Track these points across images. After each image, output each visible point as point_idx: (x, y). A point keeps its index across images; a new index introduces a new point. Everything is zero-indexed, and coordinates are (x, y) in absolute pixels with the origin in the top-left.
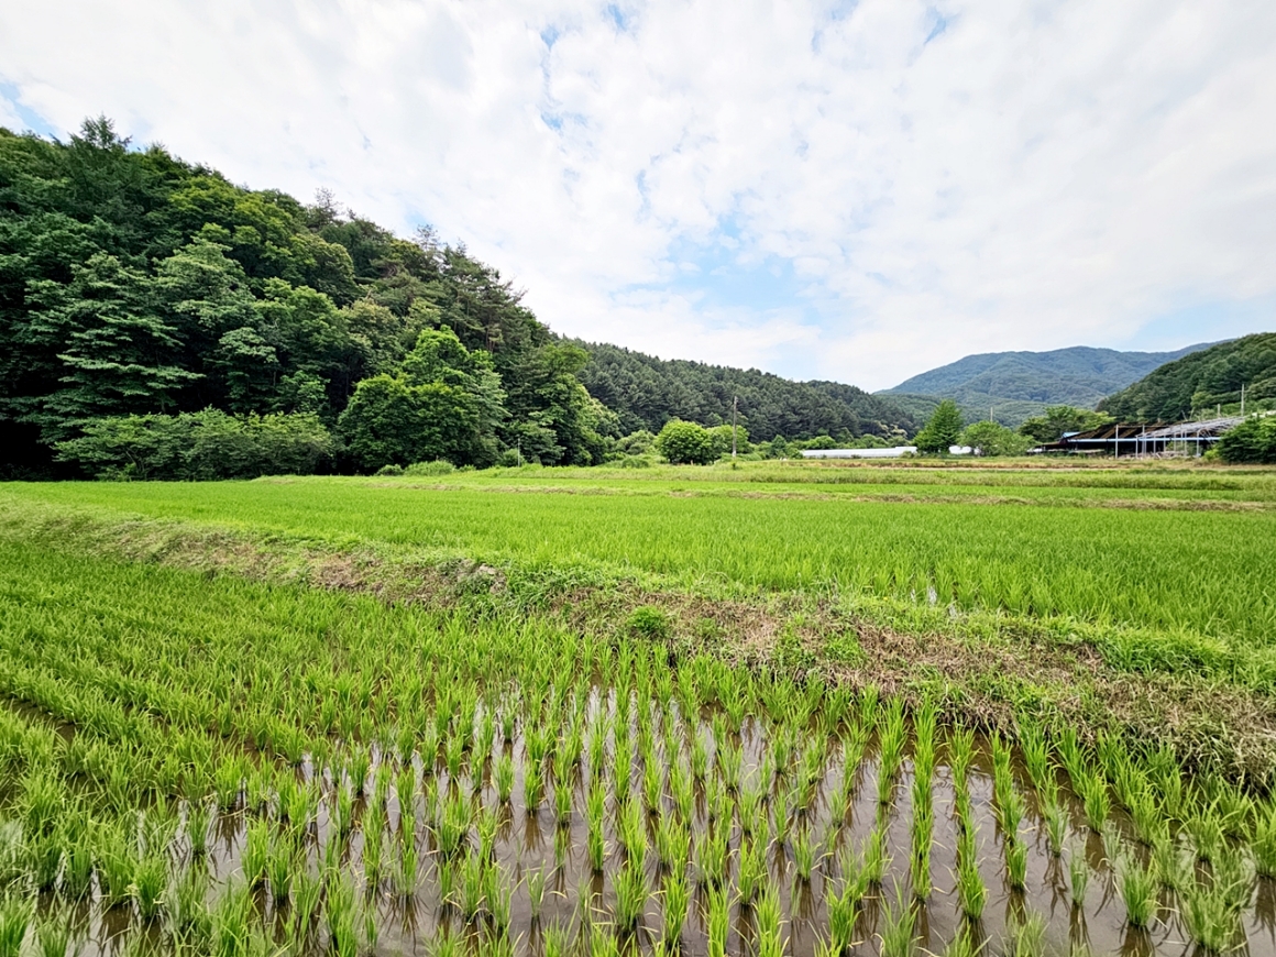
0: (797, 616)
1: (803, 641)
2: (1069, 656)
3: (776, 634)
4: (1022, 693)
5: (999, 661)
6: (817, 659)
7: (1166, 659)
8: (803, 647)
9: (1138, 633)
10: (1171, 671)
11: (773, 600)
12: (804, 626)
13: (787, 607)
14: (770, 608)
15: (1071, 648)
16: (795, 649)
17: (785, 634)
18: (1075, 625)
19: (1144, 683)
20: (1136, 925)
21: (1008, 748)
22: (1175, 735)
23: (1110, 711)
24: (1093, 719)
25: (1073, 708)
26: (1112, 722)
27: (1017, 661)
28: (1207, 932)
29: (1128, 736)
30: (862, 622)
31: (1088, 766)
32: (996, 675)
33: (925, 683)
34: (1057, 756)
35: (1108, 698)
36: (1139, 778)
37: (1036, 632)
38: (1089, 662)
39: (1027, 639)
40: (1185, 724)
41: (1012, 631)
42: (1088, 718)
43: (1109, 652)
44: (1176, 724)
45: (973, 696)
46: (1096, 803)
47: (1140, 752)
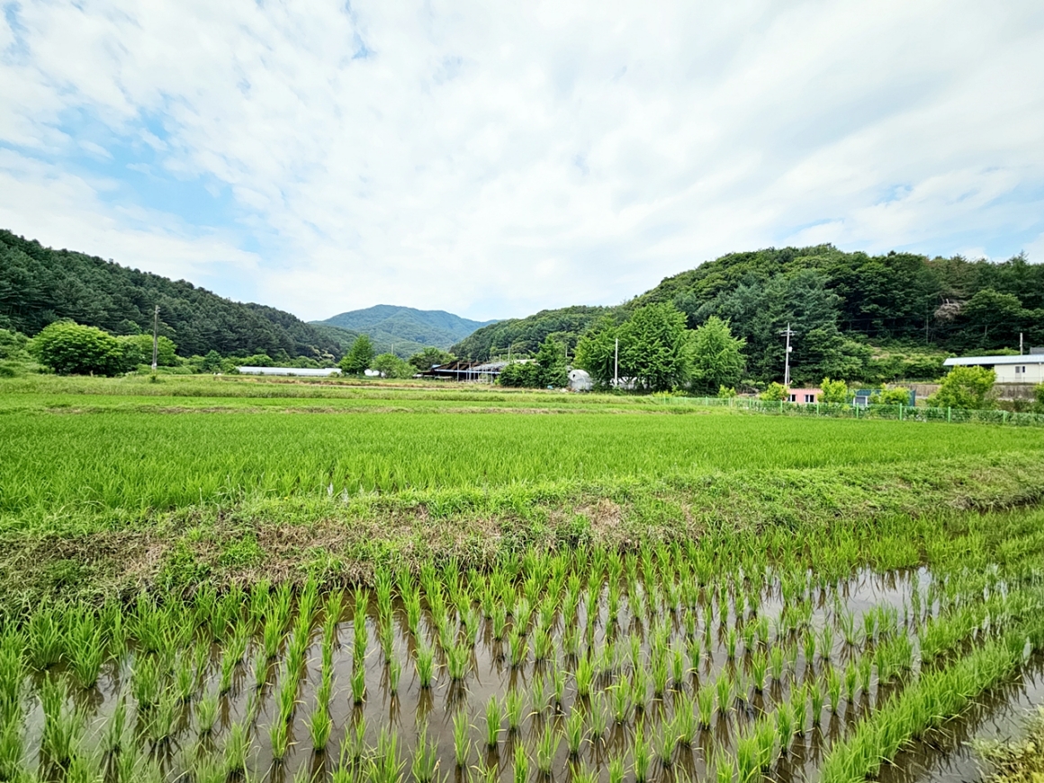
0: (194, 531)
1: (198, 555)
2: (412, 515)
3: (164, 555)
4: (381, 550)
5: (367, 531)
6: (212, 569)
7: (458, 506)
8: (196, 561)
9: (448, 491)
10: (460, 512)
11: (165, 520)
12: (200, 540)
13: (181, 524)
14: (161, 528)
15: (412, 509)
16: (187, 566)
17: (177, 553)
18: (416, 494)
19: (447, 523)
20: (426, 687)
21: (367, 595)
22: (459, 550)
23: (429, 547)
24: (420, 554)
25: (411, 551)
26: (430, 554)
27: (380, 528)
28: (457, 669)
29: (438, 560)
30: (261, 523)
31: (413, 588)
32: (365, 541)
33: (313, 562)
34: (397, 588)
35: (430, 538)
36: (438, 585)
37: (394, 503)
38: (421, 517)
39: (388, 509)
40: (464, 542)
41: (379, 505)
42: (417, 555)
43: (432, 508)
44: (460, 543)
45: (348, 562)
46: (413, 613)
47: (441, 568)
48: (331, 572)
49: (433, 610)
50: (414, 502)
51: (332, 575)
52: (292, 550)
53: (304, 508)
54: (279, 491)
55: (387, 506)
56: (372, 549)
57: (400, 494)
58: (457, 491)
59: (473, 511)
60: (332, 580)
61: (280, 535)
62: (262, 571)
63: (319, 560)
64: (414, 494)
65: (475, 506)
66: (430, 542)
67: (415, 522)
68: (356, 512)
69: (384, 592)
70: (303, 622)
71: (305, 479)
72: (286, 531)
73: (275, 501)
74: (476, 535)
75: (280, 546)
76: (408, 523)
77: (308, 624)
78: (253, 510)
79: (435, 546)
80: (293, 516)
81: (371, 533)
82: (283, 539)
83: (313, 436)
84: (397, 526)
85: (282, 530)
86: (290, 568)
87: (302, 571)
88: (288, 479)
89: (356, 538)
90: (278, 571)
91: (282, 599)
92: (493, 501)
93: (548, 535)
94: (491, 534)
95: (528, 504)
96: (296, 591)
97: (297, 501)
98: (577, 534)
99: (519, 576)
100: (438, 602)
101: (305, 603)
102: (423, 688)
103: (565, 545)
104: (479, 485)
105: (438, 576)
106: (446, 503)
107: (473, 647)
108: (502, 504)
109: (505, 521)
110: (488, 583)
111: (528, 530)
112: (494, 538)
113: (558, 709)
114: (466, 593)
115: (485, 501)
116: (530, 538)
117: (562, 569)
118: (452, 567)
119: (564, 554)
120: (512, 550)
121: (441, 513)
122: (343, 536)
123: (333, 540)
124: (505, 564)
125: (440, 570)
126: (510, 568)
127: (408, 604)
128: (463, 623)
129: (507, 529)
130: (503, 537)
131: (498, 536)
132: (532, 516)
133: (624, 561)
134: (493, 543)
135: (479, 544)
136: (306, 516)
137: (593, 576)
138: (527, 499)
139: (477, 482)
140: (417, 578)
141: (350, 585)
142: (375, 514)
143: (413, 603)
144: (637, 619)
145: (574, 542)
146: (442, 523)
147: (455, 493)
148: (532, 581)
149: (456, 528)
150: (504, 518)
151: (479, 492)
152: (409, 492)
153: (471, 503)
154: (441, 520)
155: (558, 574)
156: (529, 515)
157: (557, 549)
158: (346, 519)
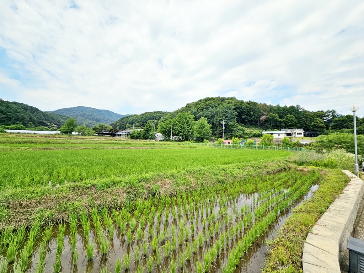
4: (73, 206)
5: (67, 198)
7: (109, 185)
9: (105, 180)
18: (91, 182)
19: (104, 192)
20: (90, 260)
21: (65, 226)
22: (108, 202)
23: (96, 202)
24: (91, 206)
25: (87, 205)
26: (96, 205)
27: (73, 197)
28: (105, 250)
29: (99, 207)
30: (10, 200)
31: (87, 220)
32: (66, 203)
33: (39, 215)
34: (80, 221)
35: (96, 199)
36: (98, 217)
37: (80, 186)
38: (92, 191)
39: (77, 189)
40: (111, 199)
41: (73, 188)
42: (90, 206)
43: (97, 187)
44: (109, 200)
45: (57, 213)
46: (87, 230)
47: (100, 210)
48: (47, 218)
49: (96, 228)
50: (89, 185)
51: (48, 219)
52: (27, 211)
53: (35, 191)
54: (22, 185)
55: (77, 187)
56: (69, 206)
57: (83, 182)
58: (109, 179)
59: (115, 186)
60: (48, 222)
61: (21, 205)
62: (9, 223)
63: (41, 214)
64: (89, 182)
65: (116, 185)
66: (96, 201)
67: (90, 193)
68: (62, 191)
69: (73, 224)
70: (30, 243)
71: (37, 178)
72: (24, 203)
73: (19, 190)
74: (116, 196)
75: (21, 210)
76: (86, 194)
77: (33, 244)
78: (6, 194)
79: (99, 202)
80: (29, 195)
81: (69, 199)
82: (22, 207)
83: (43, 160)
84: (81, 195)
85: (22, 202)
86: (25, 219)
87: (32, 219)
88: (27, 179)
89: (61, 202)
90: (19, 221)
91: (20, 234)
92: (123, 182)
93: (145, 193)
94: (122, 195)
95: (137, 182)
96: (28, 229)
97: (31, 189)
98: (155, 192)
99: (133, 210)
100: (98, 224)
101: (32, 234)
102: (89, 261)
103: (151, 196)
104: (118, 176)
105: (99, 214)
106: (104, 184)
107: (112, 240)
108: (127, 183)
109: (128, 189)
110: (120, 214)
111: (137, 192)
112: (123, 196)
113: (145, 257)
114: (110, 219)
115: (120, 182)
116: (137, 195)
117: (149, 205)
118: (106, 210)
119: (150, 200)
120: (130, 200)
121: (102, 188)
122: (54, 202)
123: (50, 204)
124: (127, 205)
125: (100, 211)
126: (129, 207)
127: (84, 227)
128: (109, 231)
129: (129, 192)
130: (127, 196)
131: (125, 195)
132: (139, 187)
133: (171, 199)
134: (123, 198)
135: (117, 199)
136: (36, 195)
137: (160, 207)
138: (137, 180)
139: (117, 175)
140: (89, 216)
141: (57, 223)
142: (71, 191)
143: (86, 226)
144: (175, 219)
145: (154, 195)
146: (102, 192)
147: (108, 180)
148: (137, 211)
149: (108, 194)
150: (128, 188)
151: (118, 179)
152: (88, 181)
153: (115, 184)
154: (101, 191)
155: (148, 207)
156: (137, 186)
157: (147, 198)
158: (56, 195)
